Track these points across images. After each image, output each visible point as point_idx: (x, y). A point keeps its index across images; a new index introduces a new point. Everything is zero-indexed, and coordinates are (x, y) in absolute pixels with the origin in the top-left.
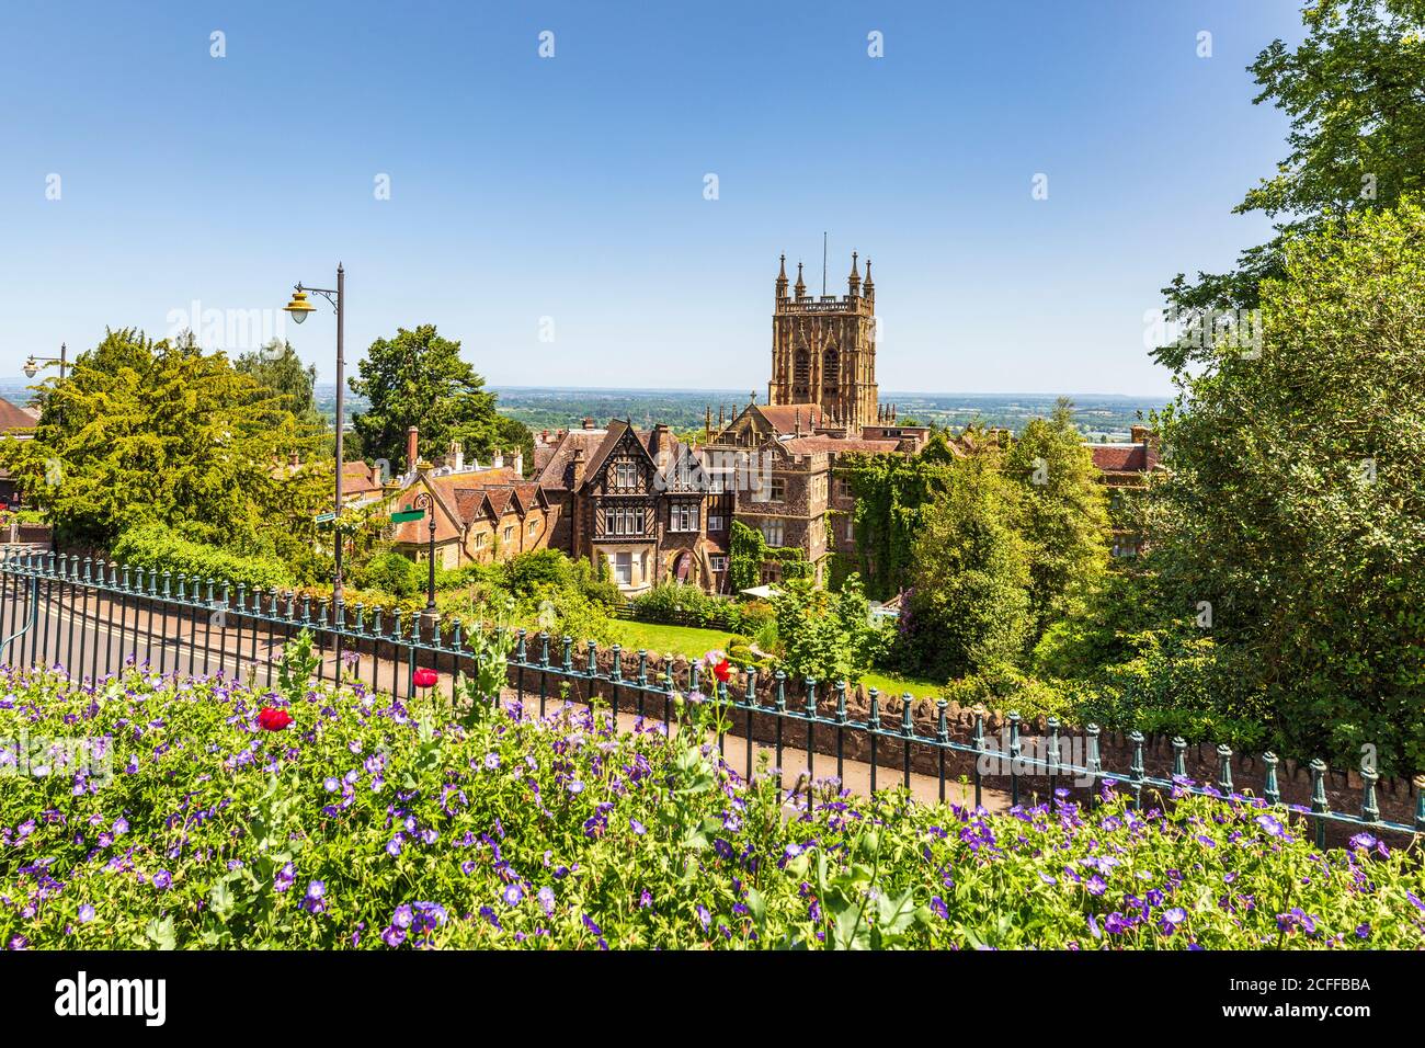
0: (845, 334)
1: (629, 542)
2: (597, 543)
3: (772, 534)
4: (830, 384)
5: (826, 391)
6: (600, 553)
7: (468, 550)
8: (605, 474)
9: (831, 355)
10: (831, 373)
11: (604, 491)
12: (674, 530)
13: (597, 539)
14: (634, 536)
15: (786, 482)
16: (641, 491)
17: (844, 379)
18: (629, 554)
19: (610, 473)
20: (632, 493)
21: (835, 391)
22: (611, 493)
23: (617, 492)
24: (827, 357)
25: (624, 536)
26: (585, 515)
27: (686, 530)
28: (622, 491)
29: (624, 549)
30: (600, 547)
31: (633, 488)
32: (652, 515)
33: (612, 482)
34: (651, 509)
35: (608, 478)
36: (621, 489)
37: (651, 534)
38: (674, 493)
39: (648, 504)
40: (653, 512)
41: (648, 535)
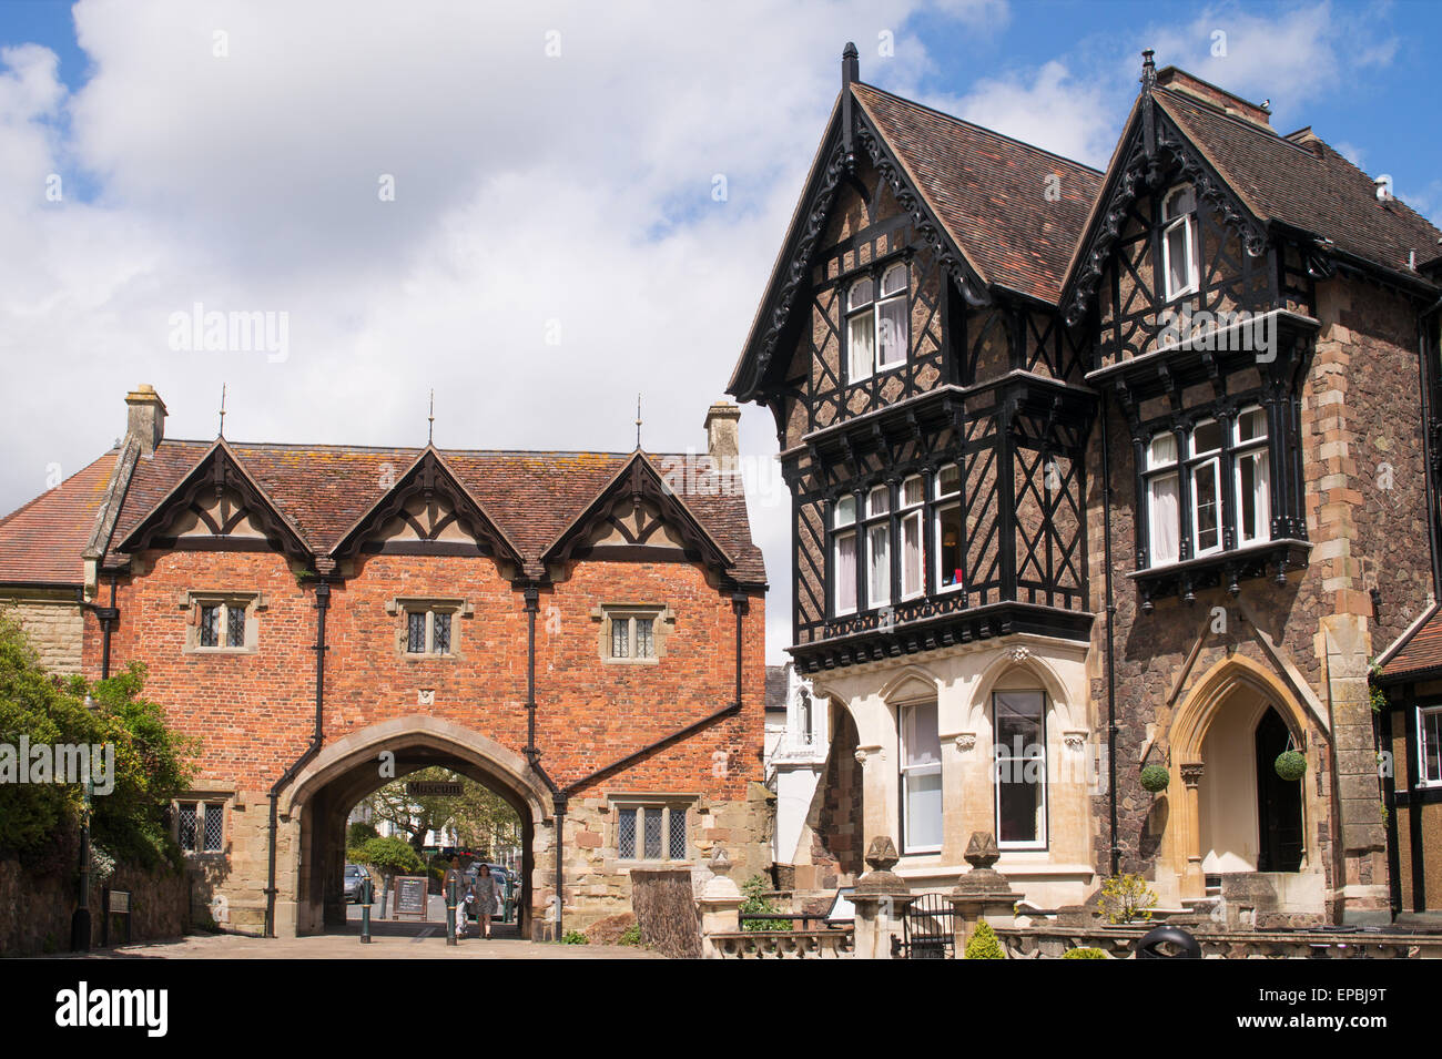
14: (924, 604)
16: (926, 376)
20: (892, 400)
28: (860, 399)
29: (906, 680)
30: (828, 686)
31: (895, 373)
32: (987, 486)
33: (827, 370)
34: (984, 454)
35: (816, 359)
36: (857, 392)
37: (988, 584)
38: (1129, 359)
39: (973, 438)
40: (993, 473)
41: (978, 588)
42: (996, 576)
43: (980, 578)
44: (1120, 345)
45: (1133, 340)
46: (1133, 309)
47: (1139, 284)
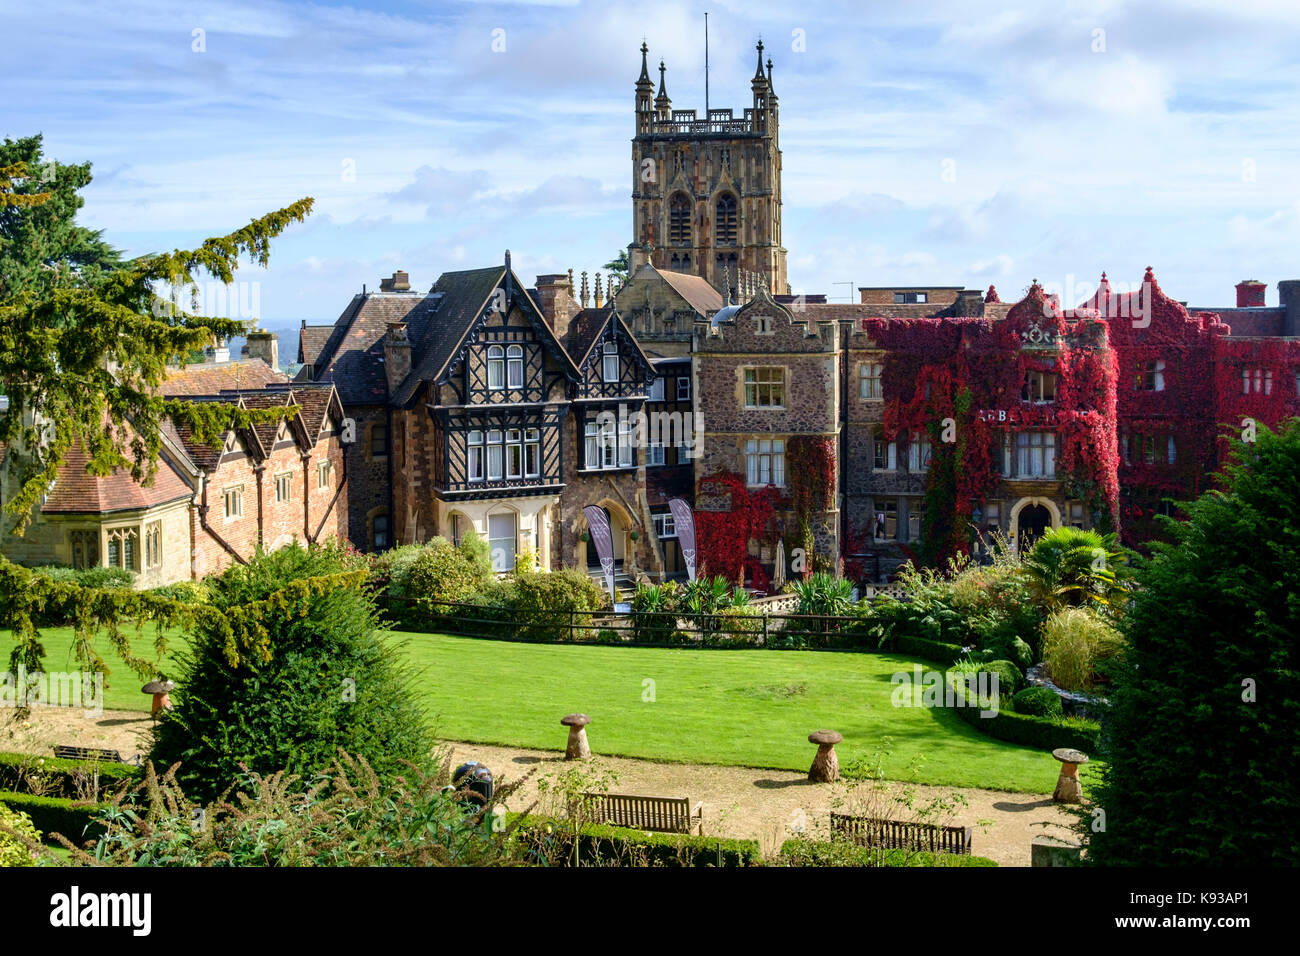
0: (748, 170)
1: (511, 494)
2: (453, 498)
3: (765, 465)
4: (725, 248)
5: (720, 258)
6: (454, 518)
7: (211, 522)
8: (465, 365)
9: (727, 203)
10: (726, 231)
11: (464, 398)
12: (589, 468)
13: (453, 491)
14: (522, 481)
15: (788, 373)
16: (534, 396)
17: (748, 237)
18: (513, 518)
19: (474, 363)
20: (516, 401)
21: (733, 257)
22: (477, 402)
23: (488, 399)
24: (720, 205)
25: (503, 482)
26: (420, 448)
27: (612, 467)
28: (498, 397)
29: (500, 507)
30: (458, 507)
31: (518, 390)
32: (554, 441)
33: (479, 380)
34: (553, 429)
35: (471, 373)
36: (496, 394)
37: (554, 477)
38: (590, 399)
39: (547, 421)
40: (557, 436)
41: (548, 478)
42: (557, 474)
43: (550, 474)
44: (587, 392)
45: (592, 391)
46: (593, 381)
47: (595, 373)
